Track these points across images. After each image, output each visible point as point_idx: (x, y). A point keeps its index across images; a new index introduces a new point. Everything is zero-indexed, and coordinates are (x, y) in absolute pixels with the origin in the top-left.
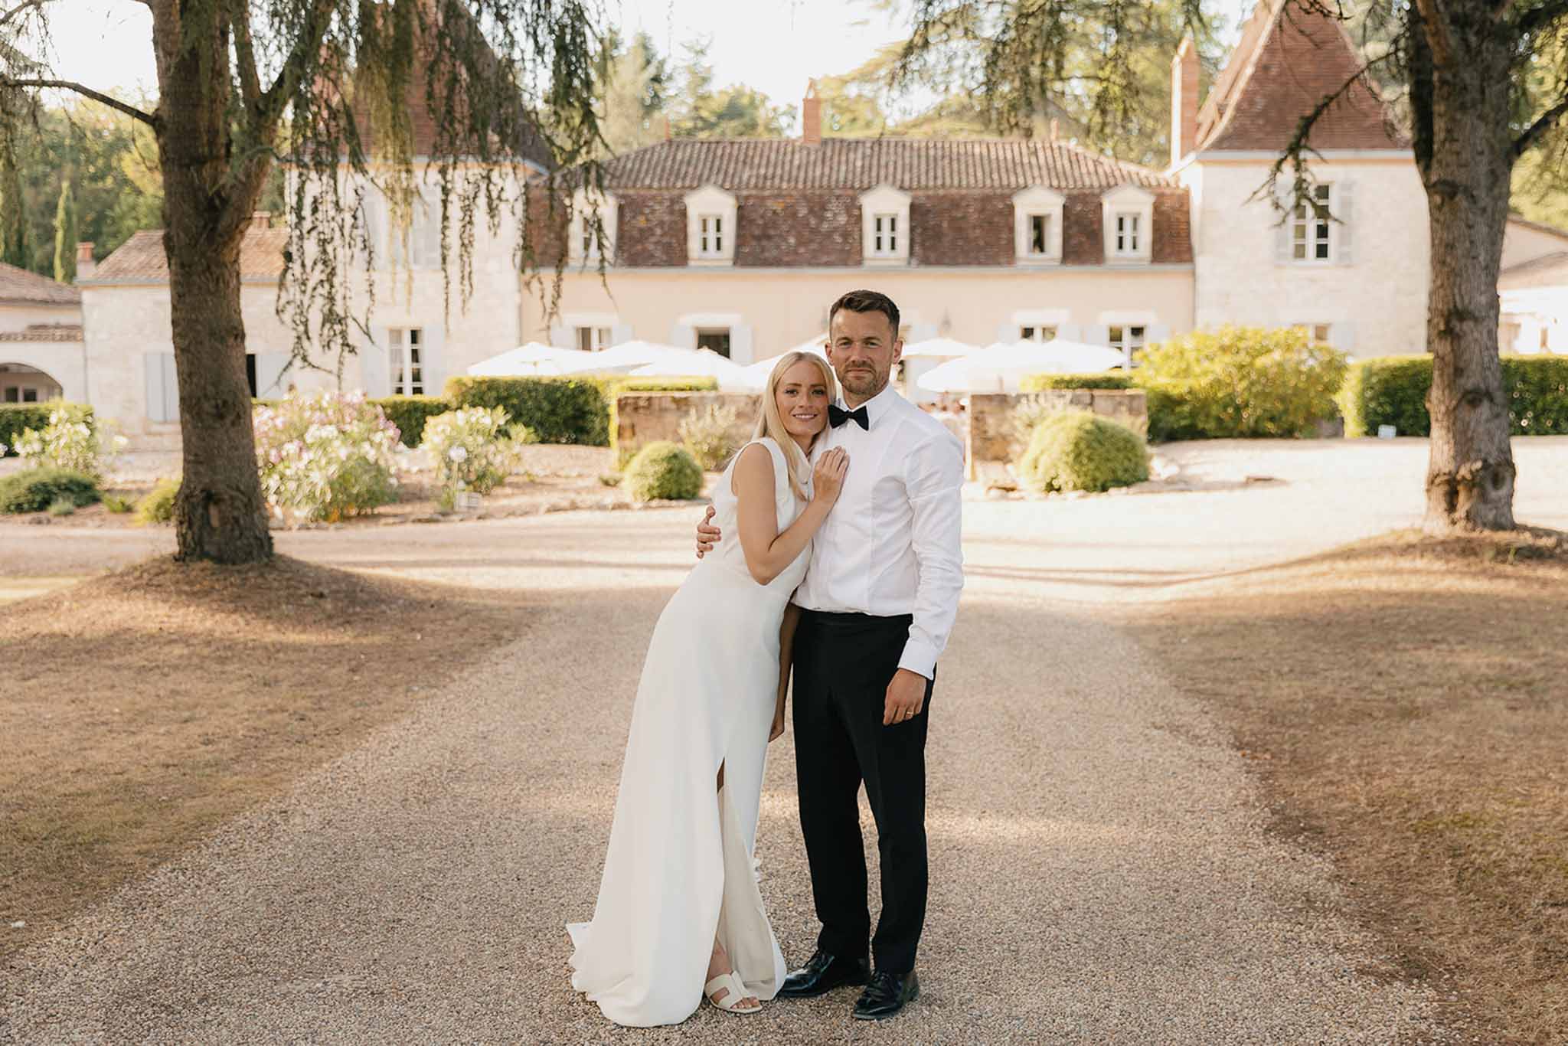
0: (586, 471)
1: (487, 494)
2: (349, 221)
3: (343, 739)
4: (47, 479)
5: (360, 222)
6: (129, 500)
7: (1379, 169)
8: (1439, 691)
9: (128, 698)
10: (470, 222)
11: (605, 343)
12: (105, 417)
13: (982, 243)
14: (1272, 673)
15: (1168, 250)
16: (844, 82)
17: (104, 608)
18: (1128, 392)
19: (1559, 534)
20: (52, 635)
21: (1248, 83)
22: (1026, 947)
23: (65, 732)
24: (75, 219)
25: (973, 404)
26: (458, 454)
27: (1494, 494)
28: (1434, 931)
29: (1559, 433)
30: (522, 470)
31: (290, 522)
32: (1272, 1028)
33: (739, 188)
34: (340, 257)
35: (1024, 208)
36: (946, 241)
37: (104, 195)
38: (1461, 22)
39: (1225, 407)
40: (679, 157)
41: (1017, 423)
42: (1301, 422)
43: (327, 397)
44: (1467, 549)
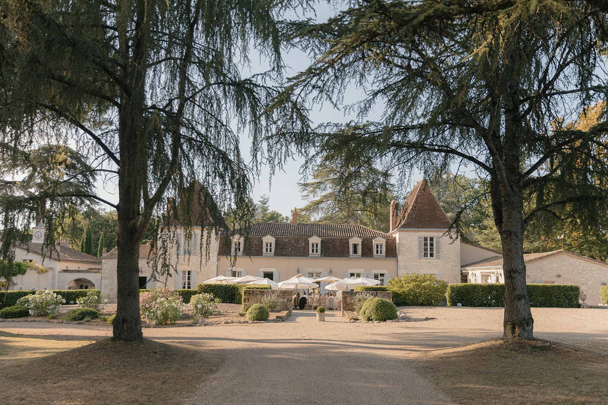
0: (235, 311)
1: (207, 318)
2: (172, 235)
4: (84, 311)
5: (176, 235)
6: (106, 317)
10: (210, 237)
11: (239, 275)
13: (340, 251)
15: (390, 254)
18: (387, 292)
24: (104, 242)
25: (342, 294)
26: (199, 306)
27: (527, 328)
30: (217, 311)
33: (276, 236)
34: (169, 246)
35: (352, 242)
36: (331, 250)
37: (112, 236)
39: (414, 297)
40: (261, 227)
41: (356, 300)
42: (435, 302)
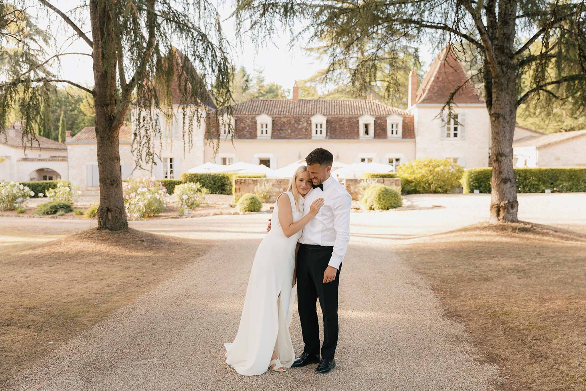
0: (224, 203)
1: (194, 210)
2: (155, 124)
3: (151, 285)
4: (56, 204)
5: (158, 124)
6: (82, 211)
7: (473, 109)
8: (496, 273)
9: (83, 272)
10: (192, 124)
11: (231, 163)
12: (74, 185)
13: (349, 132)
14: (443, 267)
15: (407, 135)
16: (306, 82)
17: (75, 244)
18: (395, 179)
19: (532, 224)
20: (59, 253)
21: (433, 82)
22: (369, 351)
23: (64, 283)
24: (65, 123)
25: (346, 182)
26: (185, 197)
27: (511, 211)
28: (498, 347)
29: (531, 192)
30: (205, 202)
31: (132, 218)
32: (448, 378)
33: (273, 115)
34: (152, 135)
35: (362, 121)
36: (338, 131)
37: (74, 116)
38: (501, 64)
39: (426, 184)
40: (254, 105)
41: (360, 188)
42: (449, 188)
43: (144, 179)
44: (503, 228)
